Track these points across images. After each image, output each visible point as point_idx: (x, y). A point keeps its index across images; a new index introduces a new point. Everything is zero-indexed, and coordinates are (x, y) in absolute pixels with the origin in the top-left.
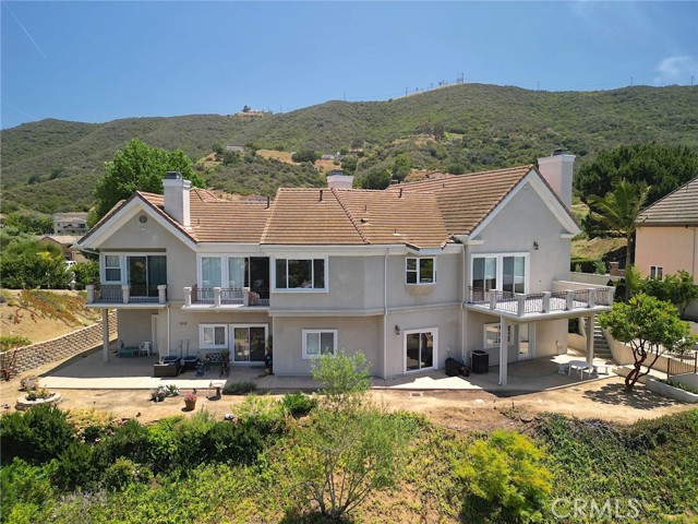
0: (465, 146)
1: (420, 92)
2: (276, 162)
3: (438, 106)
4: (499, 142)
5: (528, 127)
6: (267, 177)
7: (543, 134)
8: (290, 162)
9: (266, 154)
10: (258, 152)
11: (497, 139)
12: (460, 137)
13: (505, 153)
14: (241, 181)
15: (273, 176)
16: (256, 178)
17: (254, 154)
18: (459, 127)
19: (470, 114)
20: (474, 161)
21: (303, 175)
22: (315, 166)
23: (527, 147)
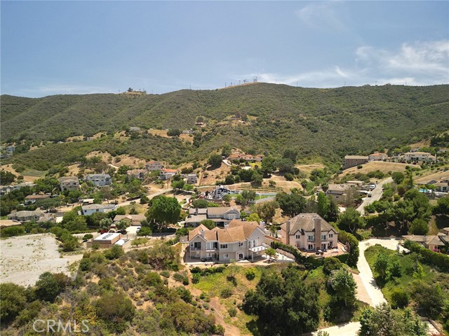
0: (258, 125)
1: (233, 85)
2: (159, 137)
3: (243, 97)
4: (275, 124)
5: (290, 114)
6: (156, 147)
7: (297, 120)
8: (166, 136)
9: (153, 131)
10: (148, 131)
11: (273, 121)
12: (255, 118)
13: (278, 130)
14: (143, 151)
15: (158, 146)
16: (150, 148)
17: (147, 132)
18: (254, 112)
19: (261, 104)
20: (262, 136)
21: (174, 144)
22: (180, 138)
23: (289, 127)
